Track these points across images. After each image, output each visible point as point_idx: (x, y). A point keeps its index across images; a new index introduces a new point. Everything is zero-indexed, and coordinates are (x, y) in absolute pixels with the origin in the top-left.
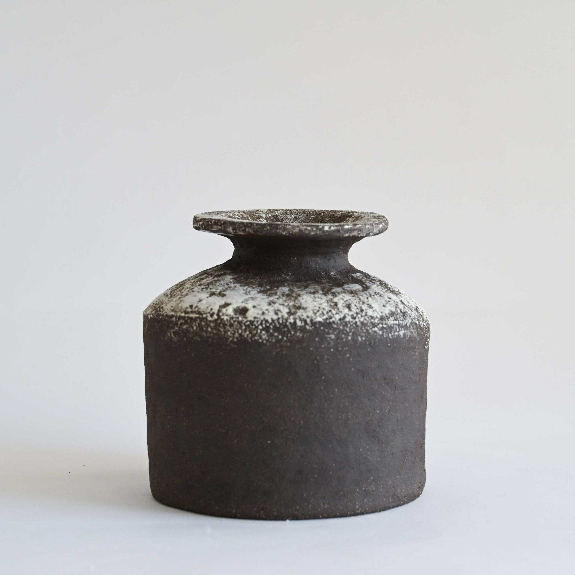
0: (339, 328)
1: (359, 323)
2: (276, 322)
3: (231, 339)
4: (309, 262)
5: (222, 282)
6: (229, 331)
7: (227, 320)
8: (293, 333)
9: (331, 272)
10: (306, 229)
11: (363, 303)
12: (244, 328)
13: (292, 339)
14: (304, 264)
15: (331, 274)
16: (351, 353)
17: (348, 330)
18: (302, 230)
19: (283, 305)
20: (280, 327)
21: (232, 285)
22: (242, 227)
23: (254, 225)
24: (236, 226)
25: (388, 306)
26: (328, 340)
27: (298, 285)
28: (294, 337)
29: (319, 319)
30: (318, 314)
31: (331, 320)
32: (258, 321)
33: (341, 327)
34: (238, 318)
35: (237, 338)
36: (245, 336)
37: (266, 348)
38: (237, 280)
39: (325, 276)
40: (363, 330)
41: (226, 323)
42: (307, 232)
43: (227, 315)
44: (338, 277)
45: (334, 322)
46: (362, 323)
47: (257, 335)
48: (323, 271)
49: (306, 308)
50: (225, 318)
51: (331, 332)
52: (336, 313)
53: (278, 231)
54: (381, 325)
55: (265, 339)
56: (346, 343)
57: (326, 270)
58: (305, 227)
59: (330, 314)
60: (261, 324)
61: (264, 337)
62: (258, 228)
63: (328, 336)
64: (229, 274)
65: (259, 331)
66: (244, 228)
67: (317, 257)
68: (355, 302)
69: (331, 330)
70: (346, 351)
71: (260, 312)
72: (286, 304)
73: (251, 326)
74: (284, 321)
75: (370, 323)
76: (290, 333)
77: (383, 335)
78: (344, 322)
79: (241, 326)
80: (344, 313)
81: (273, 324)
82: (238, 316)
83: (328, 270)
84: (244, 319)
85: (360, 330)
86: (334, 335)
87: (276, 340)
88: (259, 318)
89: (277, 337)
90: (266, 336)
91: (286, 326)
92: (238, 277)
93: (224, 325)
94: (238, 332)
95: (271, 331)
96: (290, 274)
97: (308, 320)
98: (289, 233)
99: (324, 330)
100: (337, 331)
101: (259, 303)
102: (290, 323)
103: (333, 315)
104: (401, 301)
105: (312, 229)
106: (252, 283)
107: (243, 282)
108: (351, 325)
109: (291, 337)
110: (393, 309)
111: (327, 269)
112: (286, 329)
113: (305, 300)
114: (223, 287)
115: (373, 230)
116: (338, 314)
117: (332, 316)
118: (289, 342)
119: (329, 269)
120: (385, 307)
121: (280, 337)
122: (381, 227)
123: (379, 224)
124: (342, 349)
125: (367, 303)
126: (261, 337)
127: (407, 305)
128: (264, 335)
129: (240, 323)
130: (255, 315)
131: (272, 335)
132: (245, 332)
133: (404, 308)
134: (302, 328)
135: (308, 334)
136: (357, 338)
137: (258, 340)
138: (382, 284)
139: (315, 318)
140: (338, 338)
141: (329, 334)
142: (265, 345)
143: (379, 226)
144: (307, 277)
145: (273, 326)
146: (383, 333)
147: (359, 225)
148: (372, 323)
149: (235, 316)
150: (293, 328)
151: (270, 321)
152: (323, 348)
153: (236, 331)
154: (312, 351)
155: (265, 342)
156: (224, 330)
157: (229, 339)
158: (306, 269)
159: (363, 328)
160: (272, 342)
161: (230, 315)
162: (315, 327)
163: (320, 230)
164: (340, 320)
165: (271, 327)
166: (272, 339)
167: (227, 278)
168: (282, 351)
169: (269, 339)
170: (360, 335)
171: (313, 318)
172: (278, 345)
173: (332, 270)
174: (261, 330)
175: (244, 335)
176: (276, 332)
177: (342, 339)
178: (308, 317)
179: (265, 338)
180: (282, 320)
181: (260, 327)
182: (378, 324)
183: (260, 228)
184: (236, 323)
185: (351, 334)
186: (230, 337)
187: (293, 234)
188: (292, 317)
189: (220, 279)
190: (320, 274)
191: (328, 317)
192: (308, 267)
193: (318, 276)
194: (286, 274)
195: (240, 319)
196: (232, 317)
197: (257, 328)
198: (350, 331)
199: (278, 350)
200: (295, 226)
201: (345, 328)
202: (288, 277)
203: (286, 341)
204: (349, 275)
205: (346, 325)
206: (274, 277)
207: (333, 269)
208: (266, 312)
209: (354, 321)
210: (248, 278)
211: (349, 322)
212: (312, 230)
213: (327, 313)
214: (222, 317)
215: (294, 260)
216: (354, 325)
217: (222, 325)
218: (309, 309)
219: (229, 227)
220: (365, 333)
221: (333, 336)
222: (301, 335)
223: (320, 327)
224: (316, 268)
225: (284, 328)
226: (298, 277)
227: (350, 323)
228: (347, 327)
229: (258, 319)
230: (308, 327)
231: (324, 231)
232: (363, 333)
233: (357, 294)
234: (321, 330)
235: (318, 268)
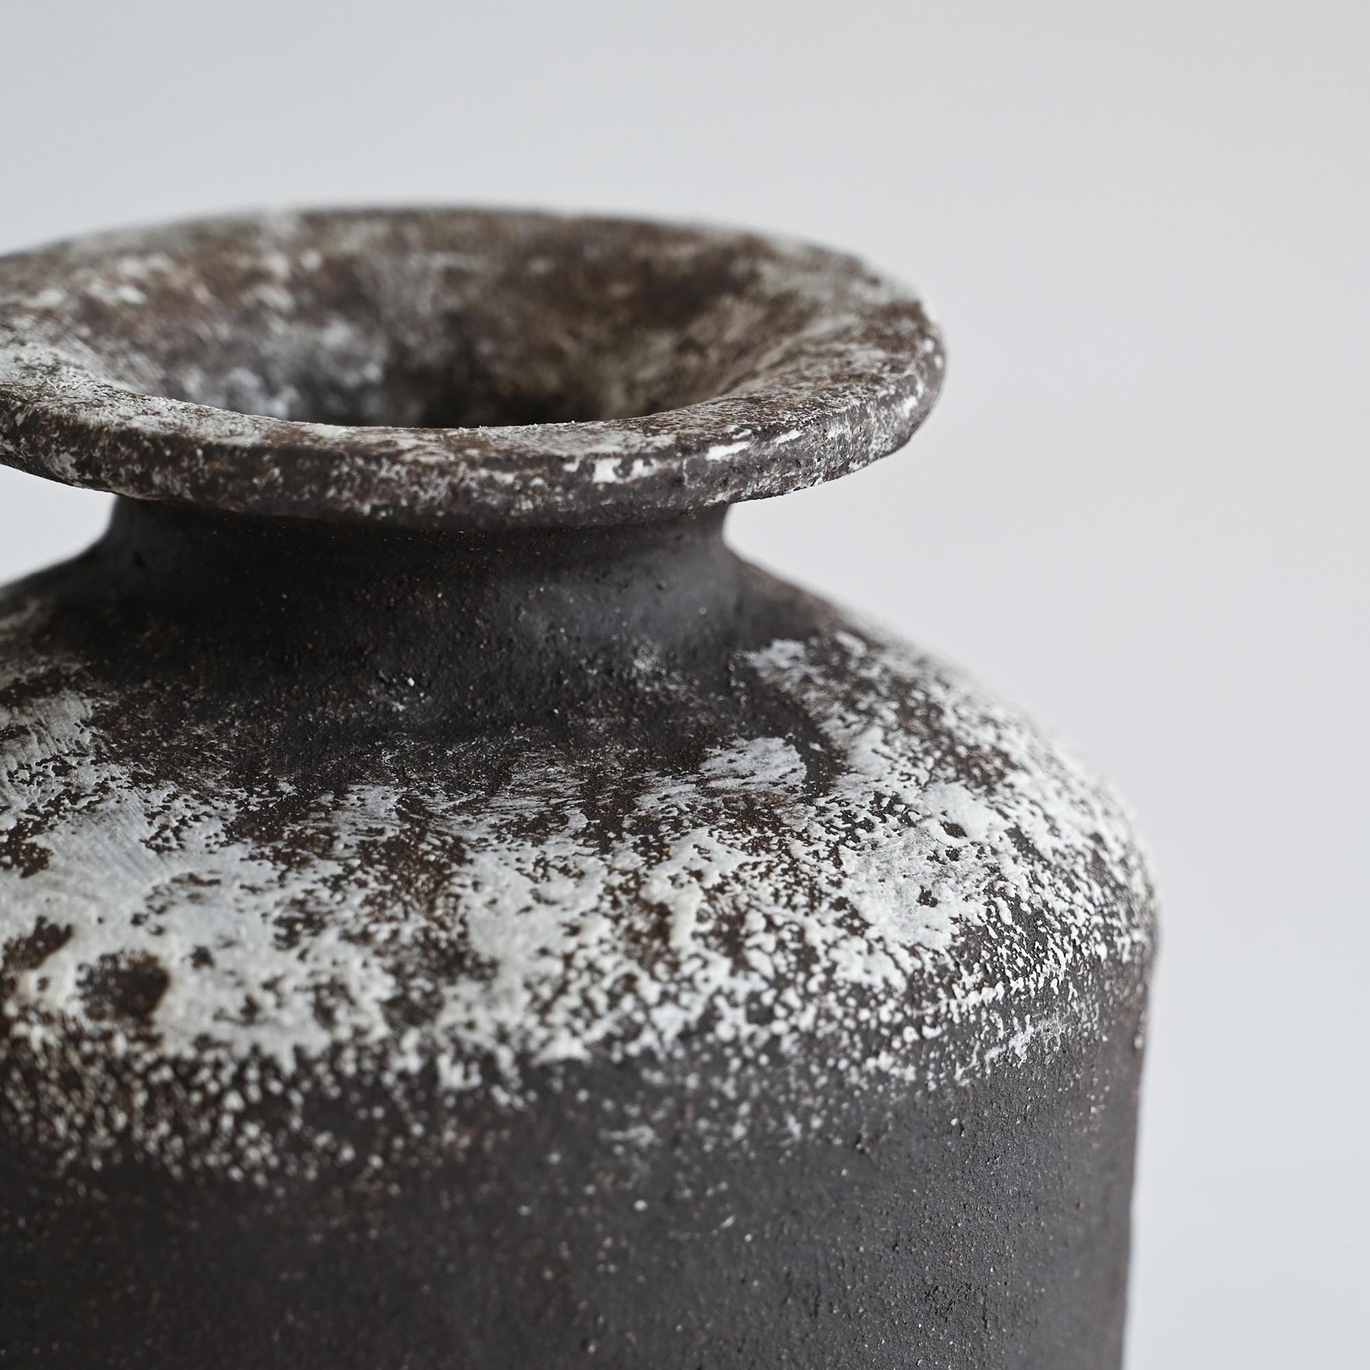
0: (683, 1087)
1: (788, 1045)
2: (321, 1069)
3: (71, 1155)
4: (517, 609)
5: (35, 751)
6: (60, 1111)
7: (46, 1047)
8: (418, 1130)
9: (636, 656)
10: (490, 483)
11: (815, 897)
12: (140, 1099)
13: (414, 1161)
14: (485, 622)
15: (634, 672)
16: (744, 1208)
17: (729, 1089)
18: (468, 491)
19: (365, 937)
20: (344, 1097)
21: (88, 776)
22: (128, 460)
23: (193, 455)
24: (97, 453)
25: (946, 892)
26: (616, 1157)
27: (455, 759)
28: (428, 1153)
29: (567, 1047)
30: (558, 1016)
31: (634, 1049)
32: (218, 1065)
33: (692, 1082)
34: (107, 1036)
35: (106, 1154)
36: (152, 1146)
37: (269, 1209)
38: (119, 735)
39: (605, 686)
40: (811, 1079)
41: (42, 1063)
42: (494, 501)
43: (47, 1019)
44: (672, 687)
45: (648, 1056)
46: (808, 1039)
47: (218, 1144)
48: (591, 655)
49: (494, 964)
50: (37, 1034)
51: (634, 1111)
52: (665, 997)
53: (332, 493)
54: (910, 1034)
55: (263, 1165)
56: (719, 1163)
57: (607, 648)
58: (484, 473)
59: (628, 1003)
60: (239, 1082)
61: (254, 1154)
62: (215, 474)
63: (618, 1135)
64: (77, 685)
65: (227, 1122)
66: (138, 470)
67: (557, 581)
68: (765, 890)
69: (632, 1099)
70: (721, 1198)
71: (233, 1002)
72: (382, 932)
73: (179, 1092)
74: (368, 1065)
75: (851, 1034)
76: (405, 1132)
77: (920, 1082)
78: (709, 1048)
79: (126, 1091)
80: (708, 989)
81: (306, 1085)
82: (106, 1025)
83: (617, 648)
84: (139, 1047)
85: (793, 1083)
86: (652, 1125)
87: (320, 1170)
88: (227, 1045)
89: (331, 1154)
90: (266, 1149)
91: (379, 1094)
92: (125, 707)
93: (32, 1076)
94: (109, 1122)
95: (296, 1123)
96: (411, 682)
97: (505, 1057)
98: (395, 505)
99: (593, 1106)
100: (669, 1102)
101: (229, 932)
102: (403, 1076)
103: (646, 1008)
104: (1016, 834)
105: (526, 480)
106: (197, 754)
107: (154, 744)
108: (746, 1062)
109: (408, 1151)
110: (975, 911)
111: (615, 638)
112: (379, 1112)
113: (488, 891)
114: (34, 791)
115: (868, 442)
116: (675, 999)
117: (639, 1017)
118: (401, 1182)
119: (625, 638)
120: (934, 903)
121: (348, 1154)
122: (907, 415)
123: (898, 397)
124: (699, 1196)
125: (837, 894)
126: (238, 1158)
127: (1048, 855)
128: (254, 1143)
129: (117, 1068)
130: (206, 1024)
131: (299, 1145)
132: (150, 1126)
133: (1035, 880)
134: (469, 1103)
135: (506, 1134)
136: (782, 1123)
137: (225, 1168)
138: (913, 709)
139: (544, 1044)
140: (672, 1138)
141: (622, 1122)
142: (268, 1194)
143: (898, 410)
144: (504, 698)
145: (307, 1096)
146: (921, 1071)
147: (786, 430)
148: (862, 1029)
149: (88, 1025)
150: (416, 1107)
151: (288, 1065)
152: (590, 1200)
153: (99, 1113)
154: (529, 1218)
155: (260, 1179)
156: (32, 1104)
157: (60, 1154)
158: (500, 648)
159: (815, 1069)
160: (300, 1179)
161: (64, 1020)
162: (545, 1092)
163: (570, 482)
164: (685, 1036)
165: (296, 1098)
166: (303, 1166)
167: (66, 716)
168: (362, 1227)
169: (283, 1164)
170: (794, 1107)
171: (533, 1045)
172: (337, 1193)
173: (642, 642)
174: (240, 1118)
175: (145, 1140)
176: (320, 1129)
177: (699, 1142)
178: (502, 1036)
179: (264, 1159)
180: (358, 1061)
181: (233, 1101)
182: (898, 1030)
183: (229, 476)
184: (95, 1071)
185: (745, 1109)
186: (68, 1144)
187: (418, 509)
188: (411, 1039)
189: (25, 721)
190: (578, 673)
191: (618, 1031)
192: (511, 641)
193: (567, 689)
194: (390, 685)
195: (120, 1045)
196: (72, 1027)
197: (214, 1102)
198: (743, 1095)
199: (335, 1223)
200: (428, 468)
201: (716, 1081)
202: (402, 703)
203: (378, 1174)
204: (732, 668)
205: (719, 1065)
206: (324, 705)
207: (644, 636)
208: (268, 1000)
209: (763, 1036)
210: (182, 713)
211: (735, 1043)
212: (526, 489)
213: (614, 999)
214: (20, 1029)
215: (430, 605)
216: (764, 1060)
217: (16, 1076)
218: (510, 978)
219: (58, 452)
220: (824, 1091)
221: (645, 1135)
222: (465, 1141)
223: (571, 1090)
224: (554, 637)
225: (368, 1104)
226: (456, 697)
227: (739, 1052)
228: (725, 1076)
229: (222, 1054)
230: (502, 1097)
231: (590, 491)
232: (815, 1093)
233: (776, 824)
234: (578, 1107)
235: (565, 639)
